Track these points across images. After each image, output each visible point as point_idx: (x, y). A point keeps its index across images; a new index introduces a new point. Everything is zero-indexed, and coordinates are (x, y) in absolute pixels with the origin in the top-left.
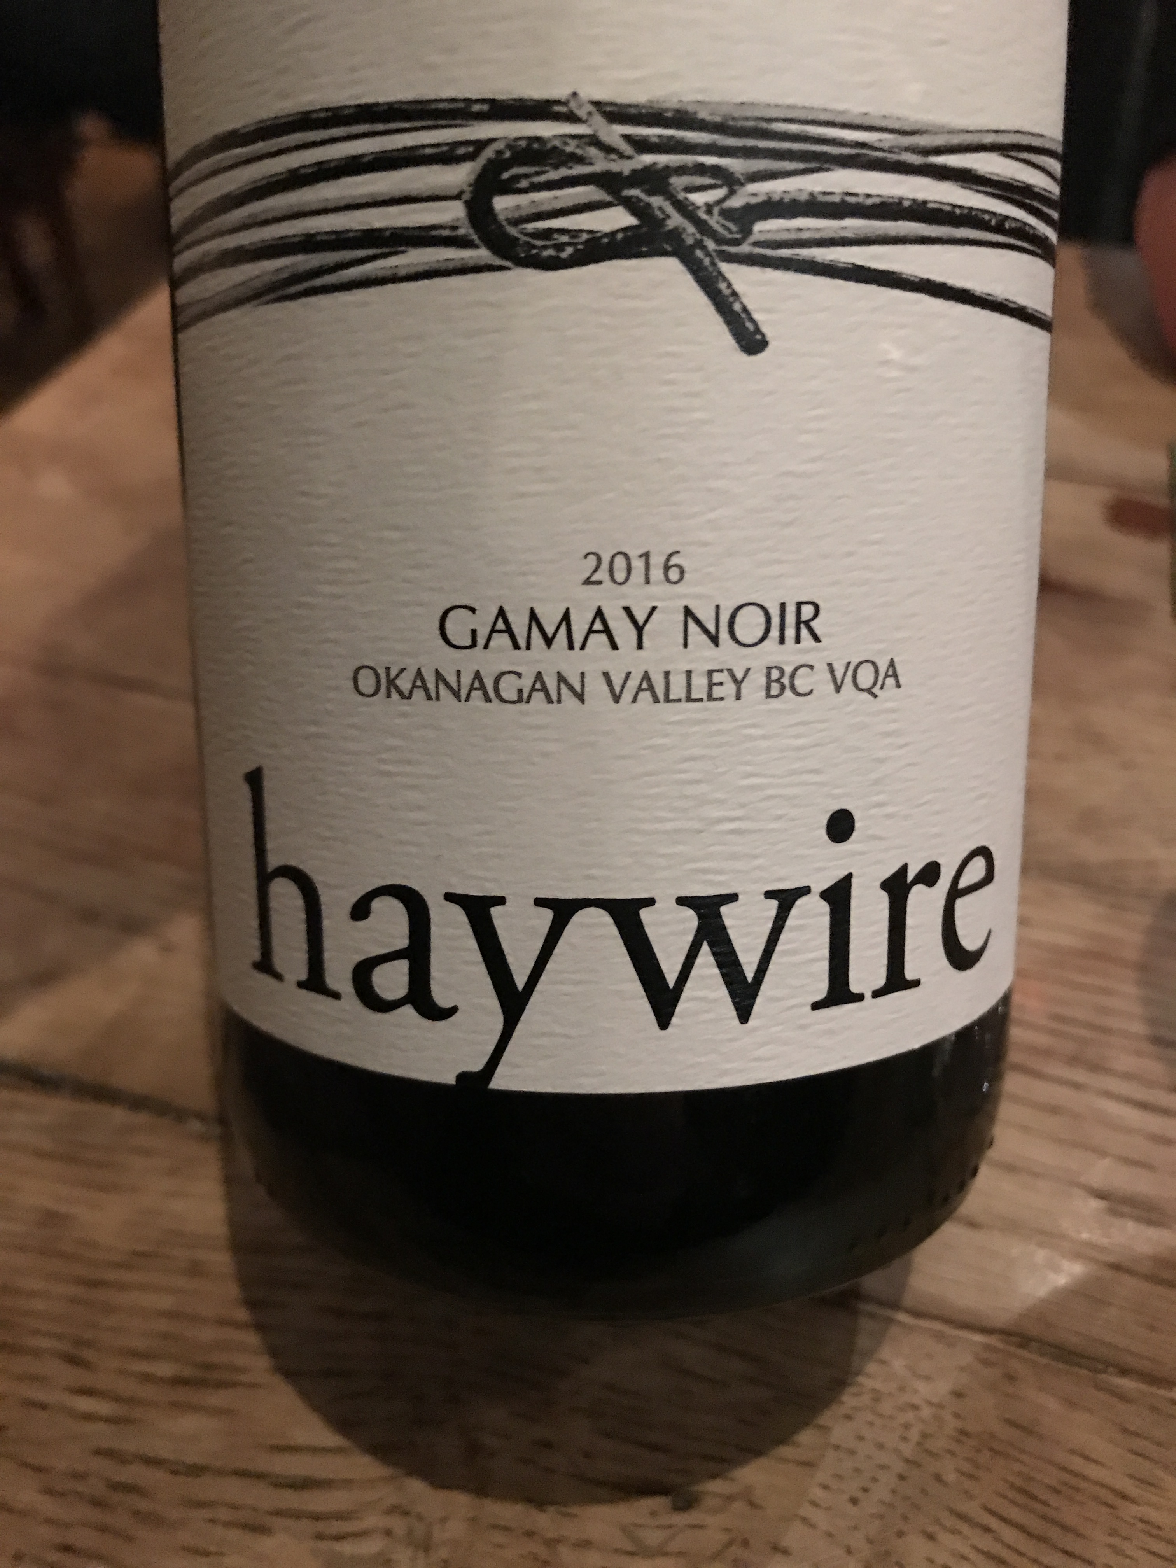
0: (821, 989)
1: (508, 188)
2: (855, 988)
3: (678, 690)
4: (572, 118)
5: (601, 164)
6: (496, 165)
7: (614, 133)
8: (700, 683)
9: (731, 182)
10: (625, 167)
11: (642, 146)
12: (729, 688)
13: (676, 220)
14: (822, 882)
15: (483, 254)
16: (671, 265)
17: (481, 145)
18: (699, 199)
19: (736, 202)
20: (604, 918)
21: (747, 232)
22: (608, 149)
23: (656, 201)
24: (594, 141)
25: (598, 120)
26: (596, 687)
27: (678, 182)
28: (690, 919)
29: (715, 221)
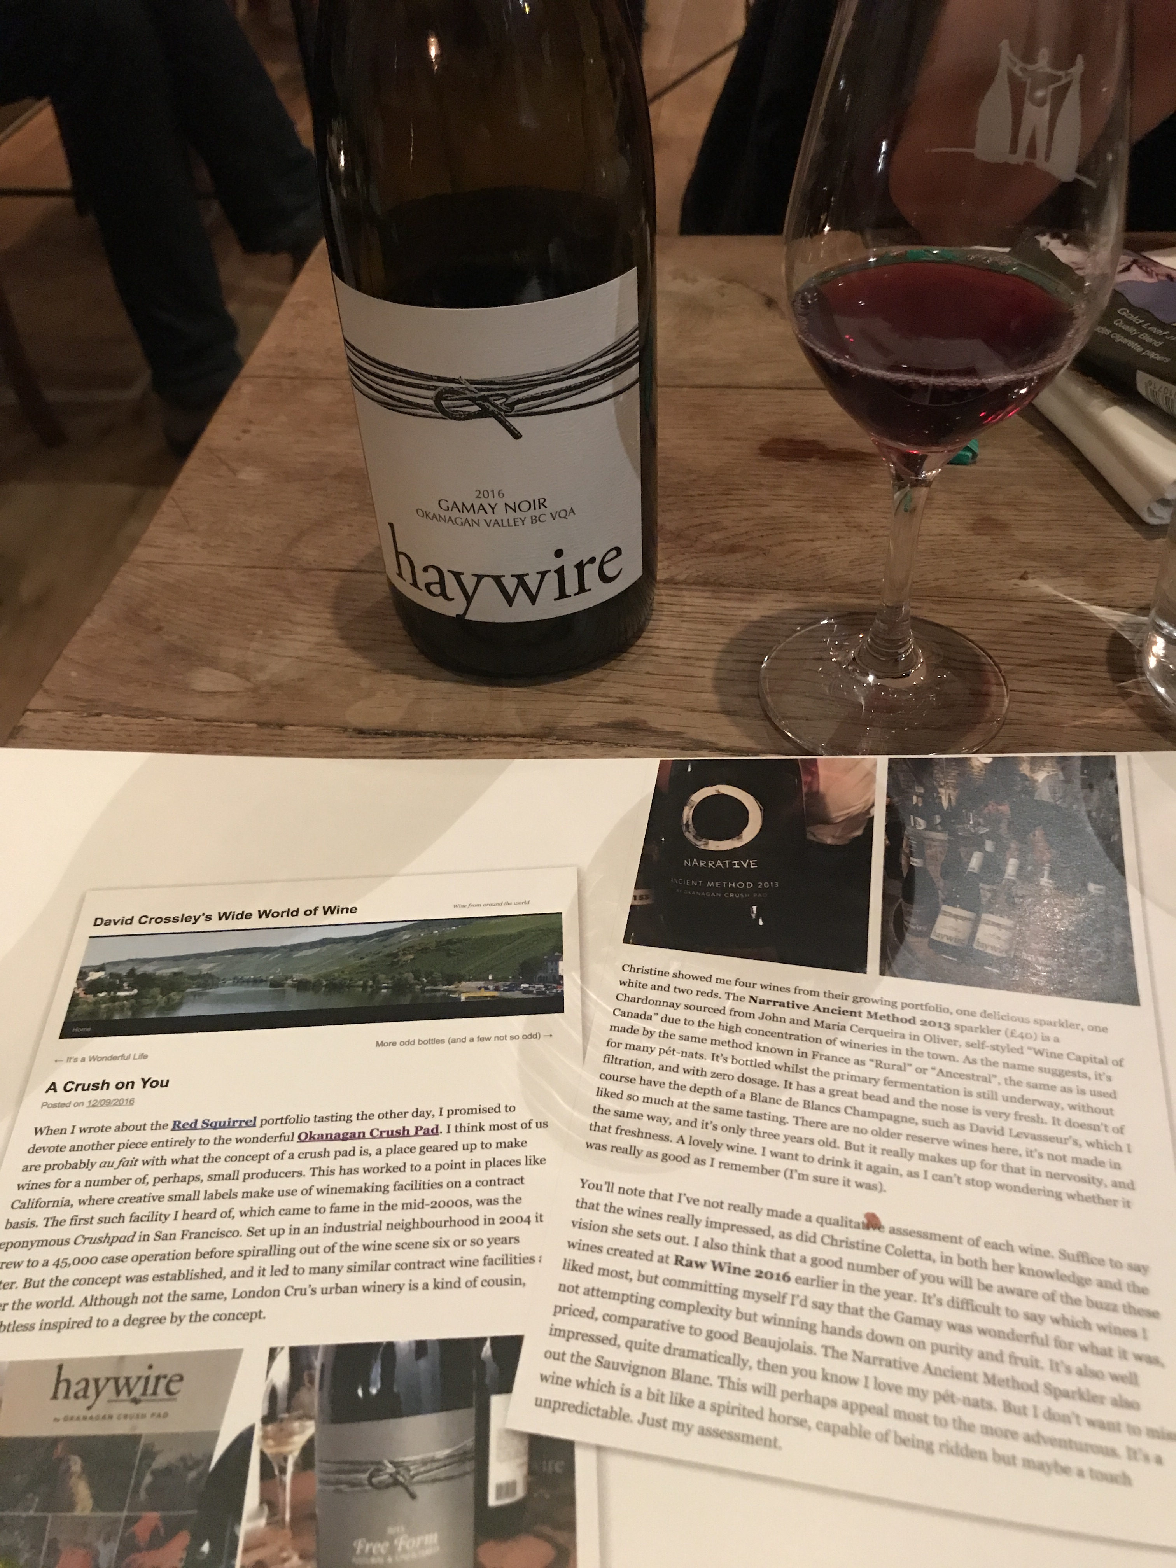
0: (557, 595)
1: (445, 399)
2: (568, 593)
3: (505, 523)
4: (460, 383)
5: (469, 395)
6: (441, 393)
7: (472, 387)
8: (512, 523)
9: (507, 397)
10: (477, 395)
11: (480, 390)
12: (520, 523)
13: (492, 408)
14: (554, 568)
15: (439, 414)
16: (492, 420)
17: (436, 388)
18: (498, 402)
19: (509, 402)
20: (491, 580)
21: (513, 409)
22: (471, 391)
23: (486, 404)
24: (467, 389)
25: (467, 383)
26: (483, 523)
27: (491, 399)
28: (515, 580)
29: (503, 407)
